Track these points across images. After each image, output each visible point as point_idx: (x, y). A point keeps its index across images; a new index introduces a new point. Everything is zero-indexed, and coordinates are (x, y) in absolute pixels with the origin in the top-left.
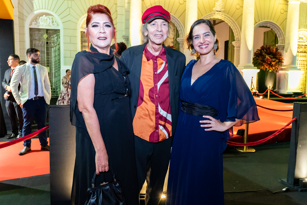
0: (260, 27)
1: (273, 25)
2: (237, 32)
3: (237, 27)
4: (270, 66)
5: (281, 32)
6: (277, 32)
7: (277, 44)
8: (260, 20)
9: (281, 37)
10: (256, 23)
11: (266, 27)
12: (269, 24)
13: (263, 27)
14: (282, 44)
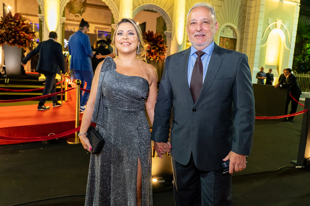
0: (145, 10)
1: (159, 10)
2: (116, 14)
3: (115, 8)
4: (150, 54)
5: (168, 18)
6: (165, 18)
7: (166, 30)
8: (144, 2)
9: (169, 23)
10: (139, 5)
11: (152, 11)
12: (155, 8)
13: (148, 10)
14: (170, 31)
